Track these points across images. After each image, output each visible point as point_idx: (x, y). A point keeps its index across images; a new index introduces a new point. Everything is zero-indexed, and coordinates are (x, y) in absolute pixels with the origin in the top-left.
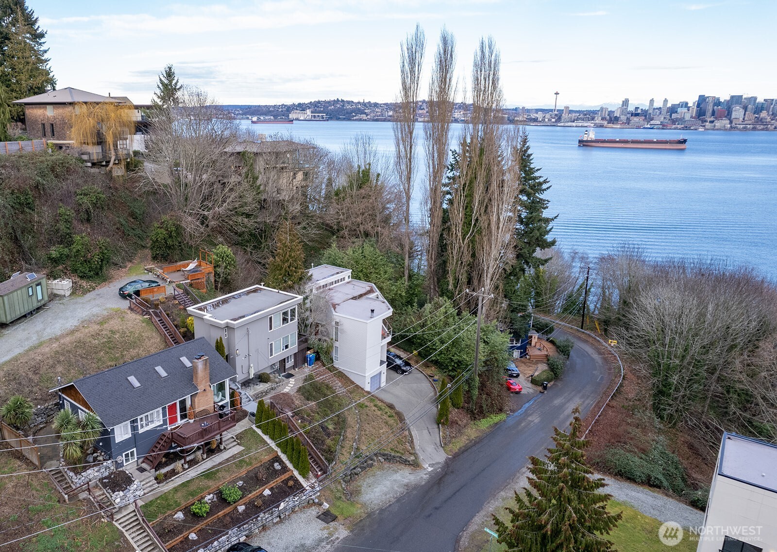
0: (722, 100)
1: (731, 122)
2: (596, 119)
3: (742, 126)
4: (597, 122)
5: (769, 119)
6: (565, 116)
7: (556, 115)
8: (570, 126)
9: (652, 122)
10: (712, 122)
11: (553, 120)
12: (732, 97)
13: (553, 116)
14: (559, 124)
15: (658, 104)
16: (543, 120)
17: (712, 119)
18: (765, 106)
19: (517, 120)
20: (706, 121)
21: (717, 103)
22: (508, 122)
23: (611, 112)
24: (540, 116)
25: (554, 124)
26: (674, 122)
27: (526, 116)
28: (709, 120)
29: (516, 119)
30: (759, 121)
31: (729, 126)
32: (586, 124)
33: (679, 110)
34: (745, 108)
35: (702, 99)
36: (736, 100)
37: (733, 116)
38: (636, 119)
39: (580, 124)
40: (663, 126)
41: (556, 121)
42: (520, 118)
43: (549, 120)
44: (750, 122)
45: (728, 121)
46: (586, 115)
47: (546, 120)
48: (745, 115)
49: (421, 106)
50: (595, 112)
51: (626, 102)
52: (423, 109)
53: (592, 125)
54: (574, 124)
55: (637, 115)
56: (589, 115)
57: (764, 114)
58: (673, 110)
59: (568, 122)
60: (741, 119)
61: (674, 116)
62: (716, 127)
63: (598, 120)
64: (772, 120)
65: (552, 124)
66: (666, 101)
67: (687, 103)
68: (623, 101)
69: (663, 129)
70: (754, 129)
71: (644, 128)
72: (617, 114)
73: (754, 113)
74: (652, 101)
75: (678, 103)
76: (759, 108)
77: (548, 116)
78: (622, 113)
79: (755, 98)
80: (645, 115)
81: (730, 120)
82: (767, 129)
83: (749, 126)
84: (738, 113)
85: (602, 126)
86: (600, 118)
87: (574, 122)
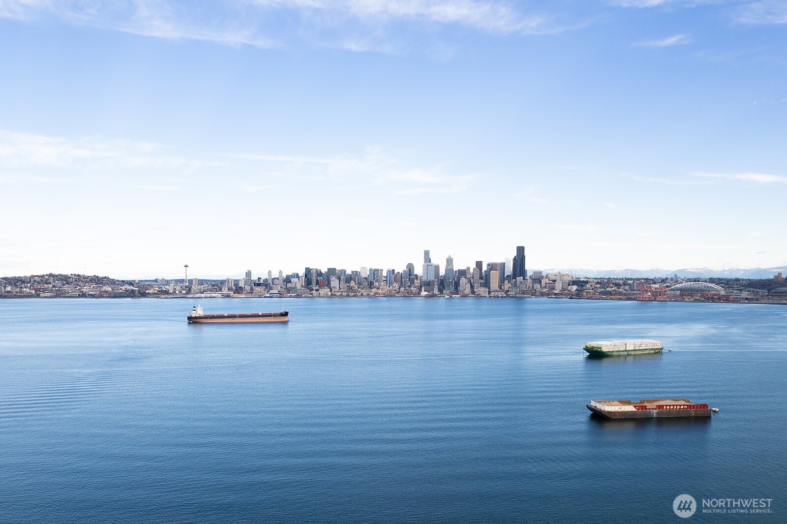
0: (323, 272)
1: (331, 291)
2: (223, 289)
3: (339, 294)
4: (224, 292)
5: (356, 288)
6: (194, 287)
7: (186, 287)
8: (199, 298)
9: (271, 291)
10: (317, 290)
11: (184, 292)
12: (329, 269)
13: (184, 288)
14: (188, 296)
15: (275, 275)
16: (174, 292)
17: (317, 288)
18: (352, 277)
19: (148, 293)
20: (313, 290)
21: (319, 274)
22: (139, 295)
23: (236, 282)
24: (170, 288)
25: (184, 296)
26: (289, 290)
27: (157, 289)
28: (315, 288)
29: (147, 291)
30: (350, 289)
31: (330, 293)
32: (214, 295)
33: (292, 280)
34: (339, 279)
35: (308, 271)
36: (332, 271)
37: (332, 286)
38: (258, 289)
39: (209, 295)
40: (280, 295)
41: (187, 293)
42: (151, 291)
43: (180, 292)
44: (344, 290)
45: (329, 290)
46: (214, 286)
47: (177, 292)
48: (340, 284)
49: (48, 280)
50: (223, 282)
51: (249, 274)
52: (50, 283)
53: (220, 296)
54: (203, 295)
55: (259, 285)
56: (217, 286)
57: (352, 284)
58: (288, 280)
59: (198, 293)
60: (338, 288)
61: (289, 285)
62: (321, 295)
63: (225, 291)
64: (359, 288)
65: (182, 296)
66: (281, 272)
67: (297, 274)
68: (247, 273)
69: (280, 297)
70: (348, 296)
71: (265, 297)
72: (241, 284)
73: (346, 283)
74: (270, 272)
75: (291, 274)
76: (349, 279)
77: (178, 288)
78: (246, 283)
79: (345, 271)
80: (265, 285)
81: (330, 288)
82: (355, 296)
83: (344, 294)
84: (334, 283)
85: (228, 296)
86: (227, 289)
87: (203, 293)
